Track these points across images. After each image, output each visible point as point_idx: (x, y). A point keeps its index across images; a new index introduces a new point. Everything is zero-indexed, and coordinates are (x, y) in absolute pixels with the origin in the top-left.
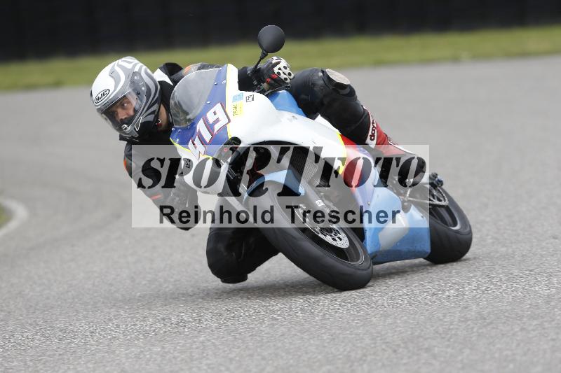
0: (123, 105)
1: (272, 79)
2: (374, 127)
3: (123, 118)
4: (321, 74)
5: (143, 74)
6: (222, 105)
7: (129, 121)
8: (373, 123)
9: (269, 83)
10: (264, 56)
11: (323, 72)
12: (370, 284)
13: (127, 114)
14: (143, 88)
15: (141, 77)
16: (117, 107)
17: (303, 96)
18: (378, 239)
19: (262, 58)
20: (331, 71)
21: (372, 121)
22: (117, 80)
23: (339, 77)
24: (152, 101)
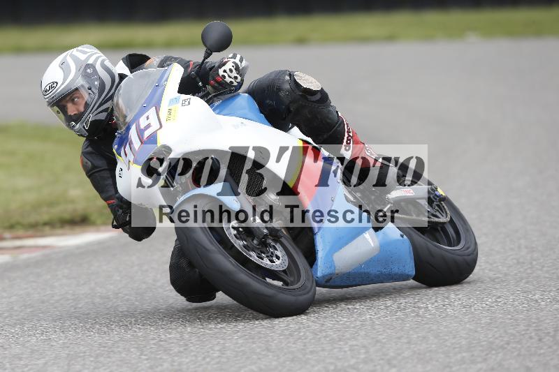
0: (73, 99)
1: (216, 81)
2: (349, 136)
3: (72, 114)
4: (287, 78)
5: (98, 67)
6: (156, 108)
7: (78, 118)
8: (349, 132)
9: (213, 87)
10: (208, 55)
11: (290, 75)
12: (310, 310)
13: (78, 110)
14: (96, 83)
15: (95, 70)
16: (67, 102)
17: (268, 101)
18: (333, 260)
19: (206, 58)
20: (301, 74)
21: (346, 130)
22: (66, 72)
23: (309, 82)
24: (105, 98)
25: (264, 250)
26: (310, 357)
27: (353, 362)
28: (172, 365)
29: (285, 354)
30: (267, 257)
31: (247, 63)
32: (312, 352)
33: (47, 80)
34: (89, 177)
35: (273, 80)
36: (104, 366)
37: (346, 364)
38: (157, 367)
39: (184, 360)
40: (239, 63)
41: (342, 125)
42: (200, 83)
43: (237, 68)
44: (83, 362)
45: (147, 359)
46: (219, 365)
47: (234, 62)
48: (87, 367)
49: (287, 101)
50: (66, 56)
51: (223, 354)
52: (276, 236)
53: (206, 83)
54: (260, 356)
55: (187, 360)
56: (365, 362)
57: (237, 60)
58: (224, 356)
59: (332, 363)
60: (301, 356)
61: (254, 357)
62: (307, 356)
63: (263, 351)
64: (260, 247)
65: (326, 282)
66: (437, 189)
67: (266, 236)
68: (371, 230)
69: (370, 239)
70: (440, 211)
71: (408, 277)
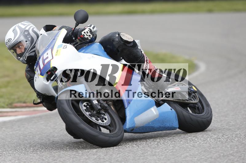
0: (19, 46)
1: (81, 37)
2: (147, 63)
3: (19, 53)
4: (117, 35)
5: (31, 31)
6: (51, 50)
7: (21, 55)
13: (21, 51)
14: (29, 39)
16: (16, 48)
17: (108, 46)
18: (134, 121)
19: (76, 26)
20: (124, 34)
21: (146, 60)
22: (15, 34)
23: (127, 37)
24: (33, 46)
25: (99, 116)
26: (213, 150)
27: (231, 152)
28: (152, 153)
29: (202, 149)
30: (101, 119)
31: (97, 29)
32: (213, 148)
33: (7, 38)
34: (29, 82)
35: (111, 36)
36: (122, 153)
37: (228, 153)
38: (145, 153)
39: (157, 150)
40: (92, 29)
41: (143, 58)
42: (74, 38)
43: (91, 31)
44: (113, 151)
45: (141, 150)
46: (172, 153)
47: (89, 29)
48: (115, 153)
49: (117, 46)
50: (16, 27)
51: (174, 148)
52: (106, 110)
53: (76, 38)
54: (190, 149)
55: (159, 151)
56: (237, 152)
57: (91, 28)
58: (175, 149)
59: (222, 153)
60: (208, 149)
61: (188, 149)
62: (211, 150)
63: (192, 147)
64: (97, 114)
65: (131, 131)
66: (192, 87)
67: (99, 110)
68: (155, 107)
69: (154, 111)
70: (194, 98)
71: (175, 129)
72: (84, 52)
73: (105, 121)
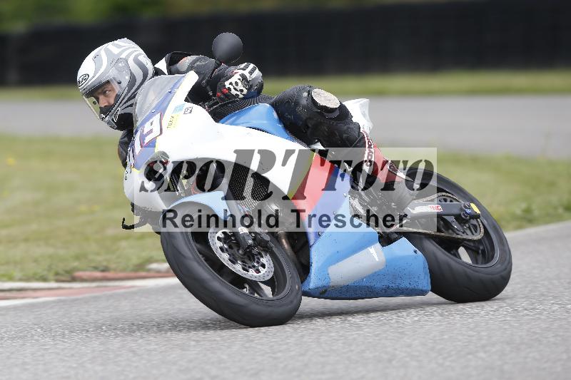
1: (222, 93)
2: (371, 151)
3: (103, 106)
4: (305, 95)
5: (131, 62)
6: (161, 115)
8: (370, 148)
11: (309, 92)
14: (127, 77)
15: (127, 64)
16: (99, 93)
18: (328, 274)
22: (98, 65)
23: (327, 98)
24: (133, 94)
40: (248, 76)
43: (245, 81)
47: (242, 75)
50: (100, 51)
52: (266, 246)
57: (246, 73)
64: (245, 257)
65: (321, 294)
66: (469, 206)
67: (250, 246)
68: (378, 245)
69: (375, 255)
70: (473, 230)
71: (423, 293)
72: (232, 124)
73: (263, 271)
